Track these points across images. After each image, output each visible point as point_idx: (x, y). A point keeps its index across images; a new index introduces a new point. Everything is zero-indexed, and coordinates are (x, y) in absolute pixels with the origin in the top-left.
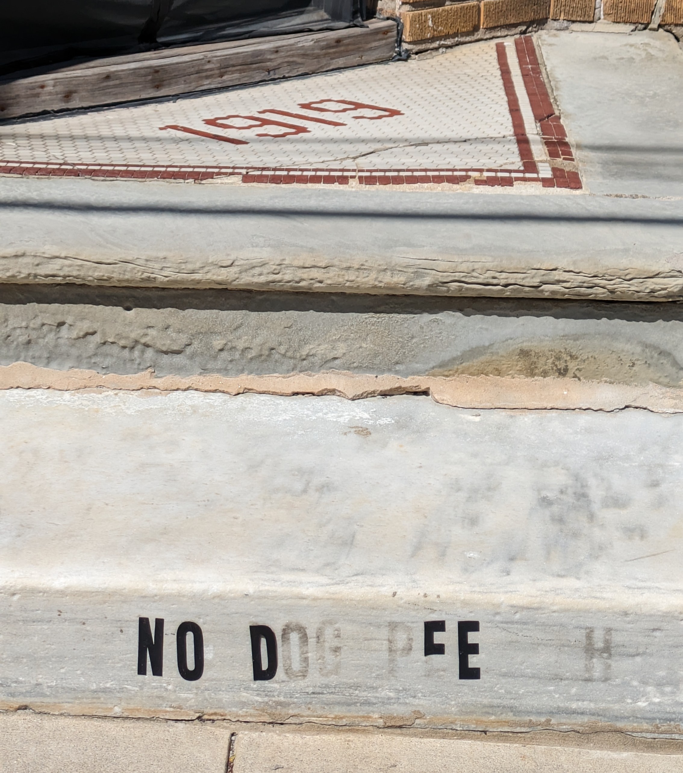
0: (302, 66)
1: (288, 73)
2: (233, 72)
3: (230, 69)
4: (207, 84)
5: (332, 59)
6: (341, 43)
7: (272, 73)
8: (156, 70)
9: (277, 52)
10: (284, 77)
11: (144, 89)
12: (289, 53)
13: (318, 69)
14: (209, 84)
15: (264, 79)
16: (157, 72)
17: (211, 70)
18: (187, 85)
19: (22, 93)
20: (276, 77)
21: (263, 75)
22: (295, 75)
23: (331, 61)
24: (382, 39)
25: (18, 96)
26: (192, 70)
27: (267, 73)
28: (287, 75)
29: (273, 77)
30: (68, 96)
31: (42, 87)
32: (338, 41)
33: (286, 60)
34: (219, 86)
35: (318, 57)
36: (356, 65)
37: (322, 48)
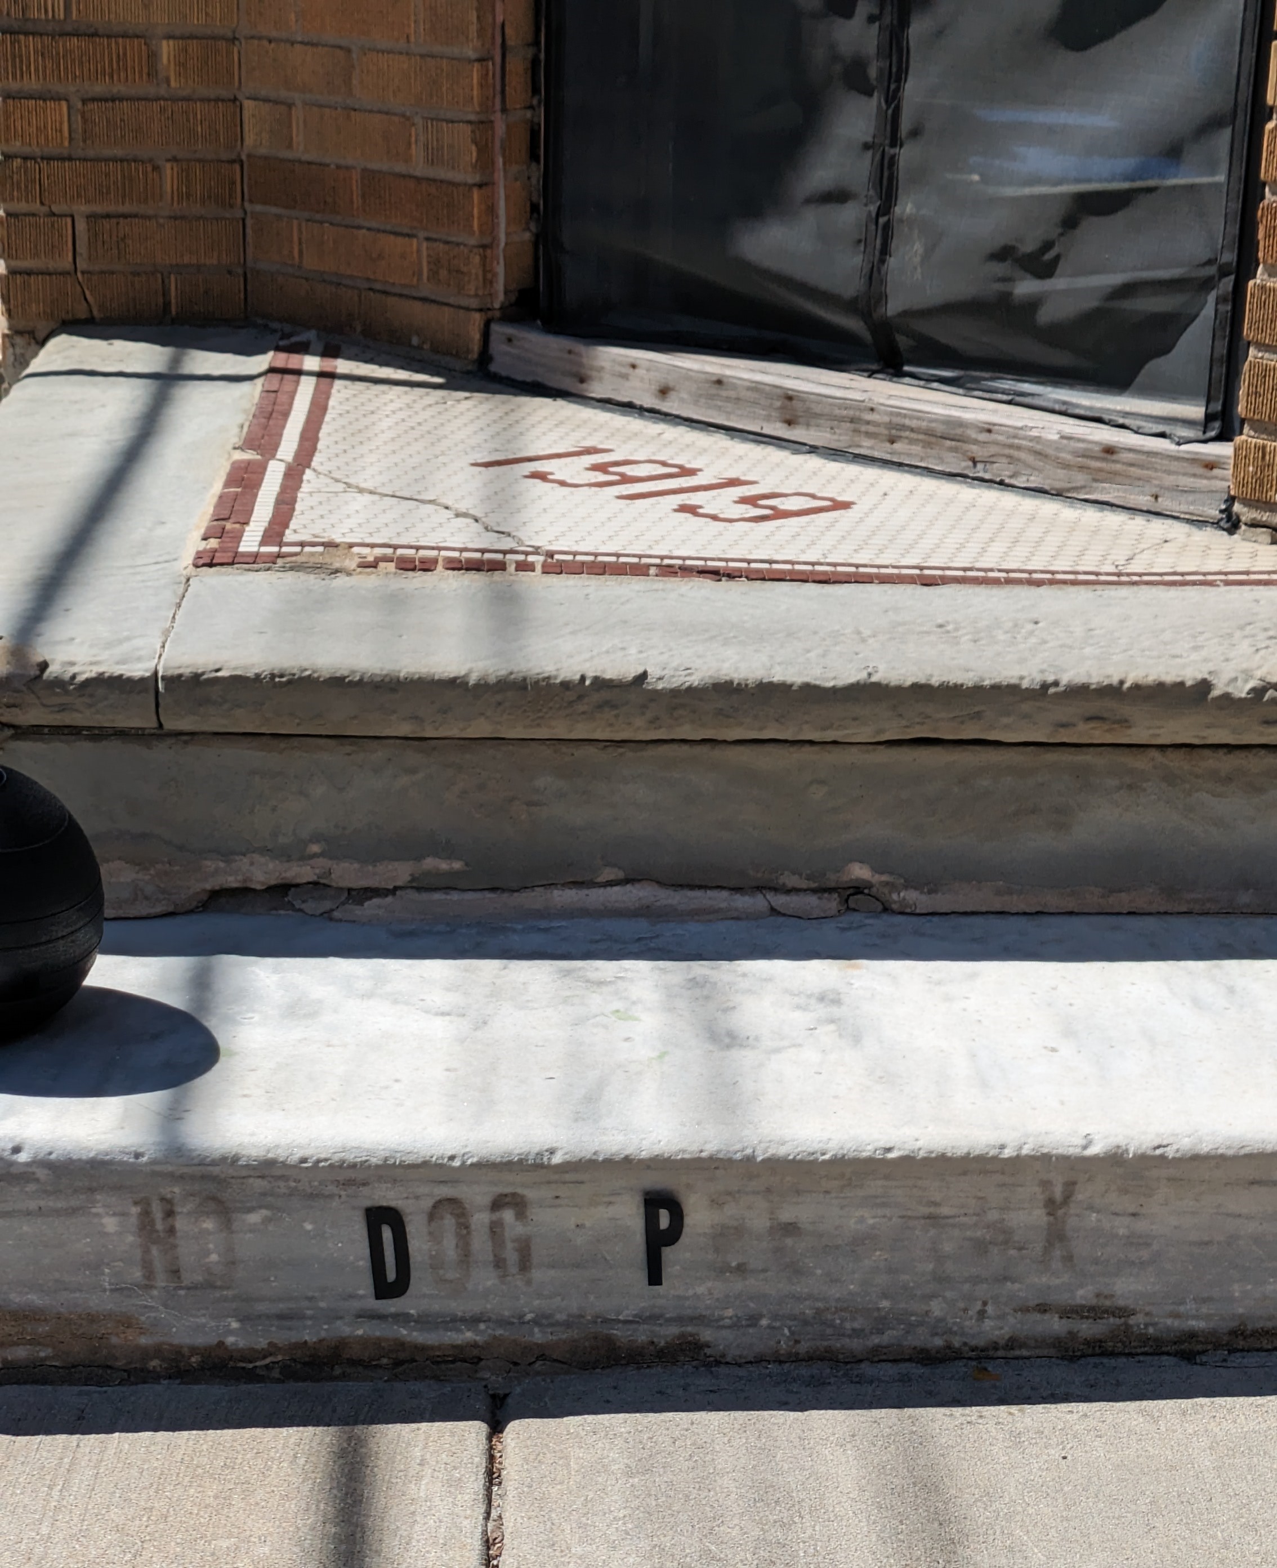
0: (1037, 473)
1: (1011, 477)
2: (912, 441)
3: (907, 434)
4: (866, 446)
5: (1095, 480)
6: (1115, 457)
7: (980, 466)
8: (789, 397)
9: (989, 431)
10: (1001, 483)
11: (768, 418)
12: (1011, 441)
13: (1069, 490)
14: (872, 448)
15: (966, 472)
16: (790, 398)
17: (877, 424)
18: (836, 437)
19: (607, 365)
20: (987, 476)
21: (964, 464)
22: (1023, 485)
23: (1095, 485)
24: (1201, 477)
25: (602, 368)
26: (845, 413)
27: (970, 464)
28: (1007, 481)
29: (981, 475)
30: (664, 392)
31: (634, 366)
32: (1110, 450)
33: (1007, 451)
34: (888, 457)
35: (1066, 466)
36: (1145, 509)
37: (1077, 454)
